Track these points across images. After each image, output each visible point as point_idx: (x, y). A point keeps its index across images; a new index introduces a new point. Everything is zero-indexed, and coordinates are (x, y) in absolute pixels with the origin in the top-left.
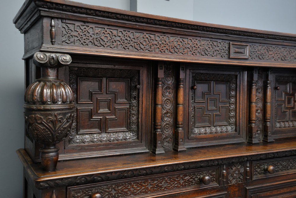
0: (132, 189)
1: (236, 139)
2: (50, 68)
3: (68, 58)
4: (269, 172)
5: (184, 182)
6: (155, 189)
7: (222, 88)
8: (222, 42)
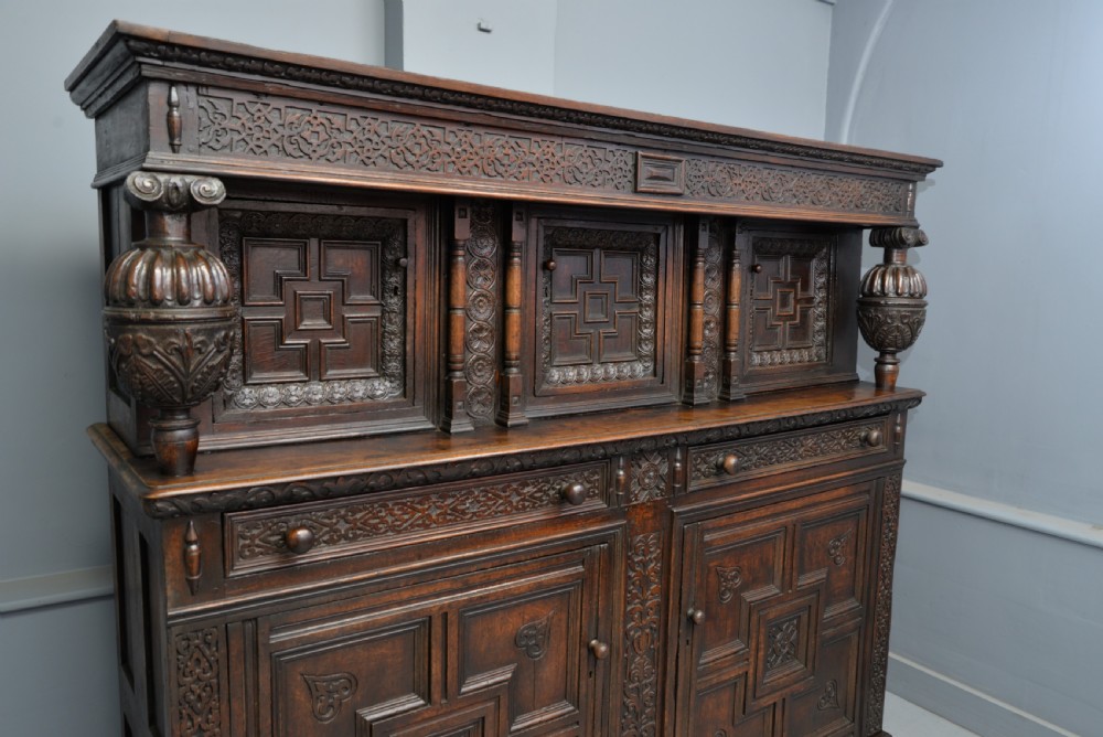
0: (389, 519)
1: (655, 396)
2: (170, 212)
3: (216, 186)
4: (726, 471)
5: (522, 500)
6: (449, 517)
7: (622, 266)
8: (617, 151)
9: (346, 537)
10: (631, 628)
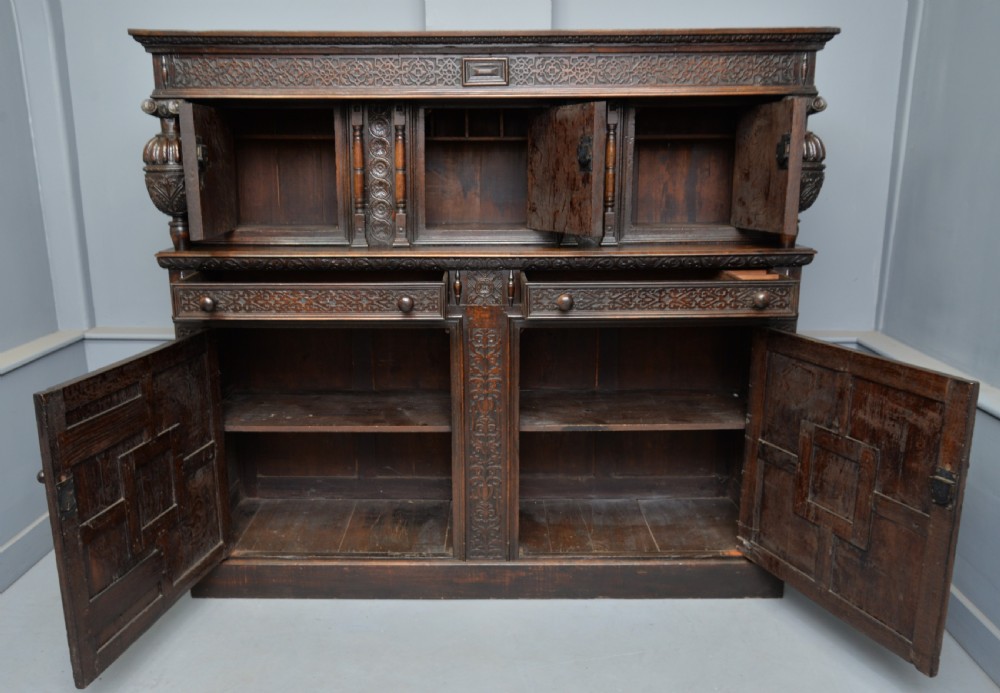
8: (446, 59)
10: (475, 394)
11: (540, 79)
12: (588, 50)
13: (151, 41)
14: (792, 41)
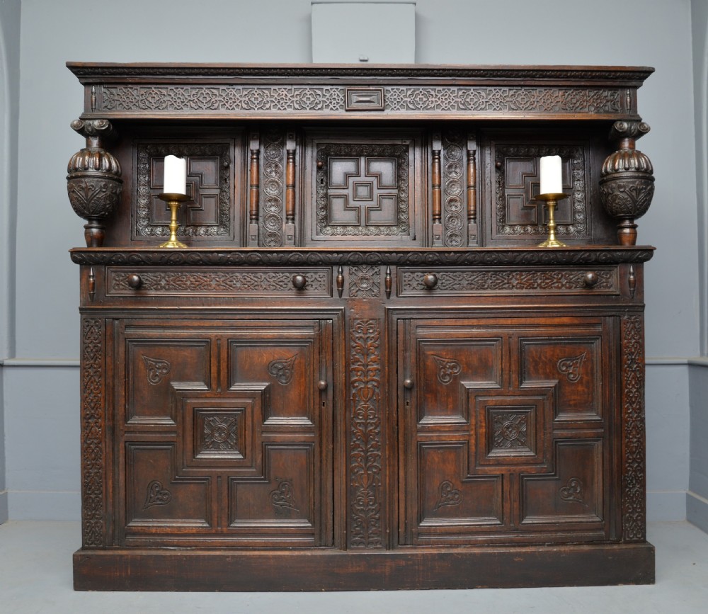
0: (188, 283)
2: (92, 136)
5: (270, 285)
6: (223, 287)
8: (331, 89)
9: (164, 287)
10: (356, 381)
11: (411, 106)
12: (450, 83)
13: (85, 72)
14: (617, 78)
